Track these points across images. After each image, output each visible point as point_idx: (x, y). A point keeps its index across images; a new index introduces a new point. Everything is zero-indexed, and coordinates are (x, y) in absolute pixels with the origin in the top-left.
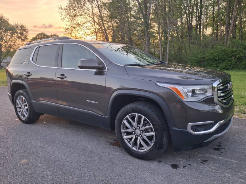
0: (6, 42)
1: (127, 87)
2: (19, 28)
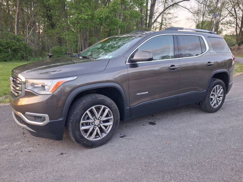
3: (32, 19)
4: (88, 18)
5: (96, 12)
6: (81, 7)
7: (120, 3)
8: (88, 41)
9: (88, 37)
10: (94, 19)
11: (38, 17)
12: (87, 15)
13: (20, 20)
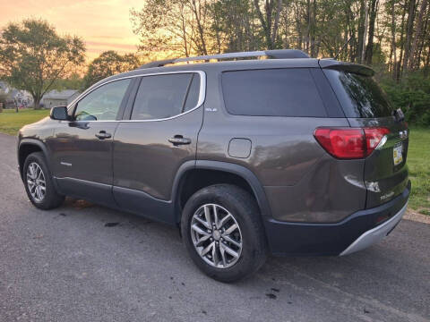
0: (49, 66)
2: (72, 42)
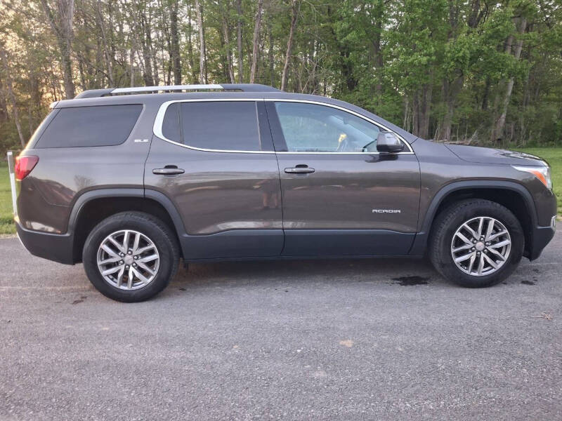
1: (465, 176)
3: (312, 76)
4: (428, 61)
5: (447, 46)
6: (412, 38)
7: (513, 15)
8: (429, 113)
9: (429, 104)
10: (444, 62)
11: (324, 70)
12: (425, 55)
13: (290, 80)
